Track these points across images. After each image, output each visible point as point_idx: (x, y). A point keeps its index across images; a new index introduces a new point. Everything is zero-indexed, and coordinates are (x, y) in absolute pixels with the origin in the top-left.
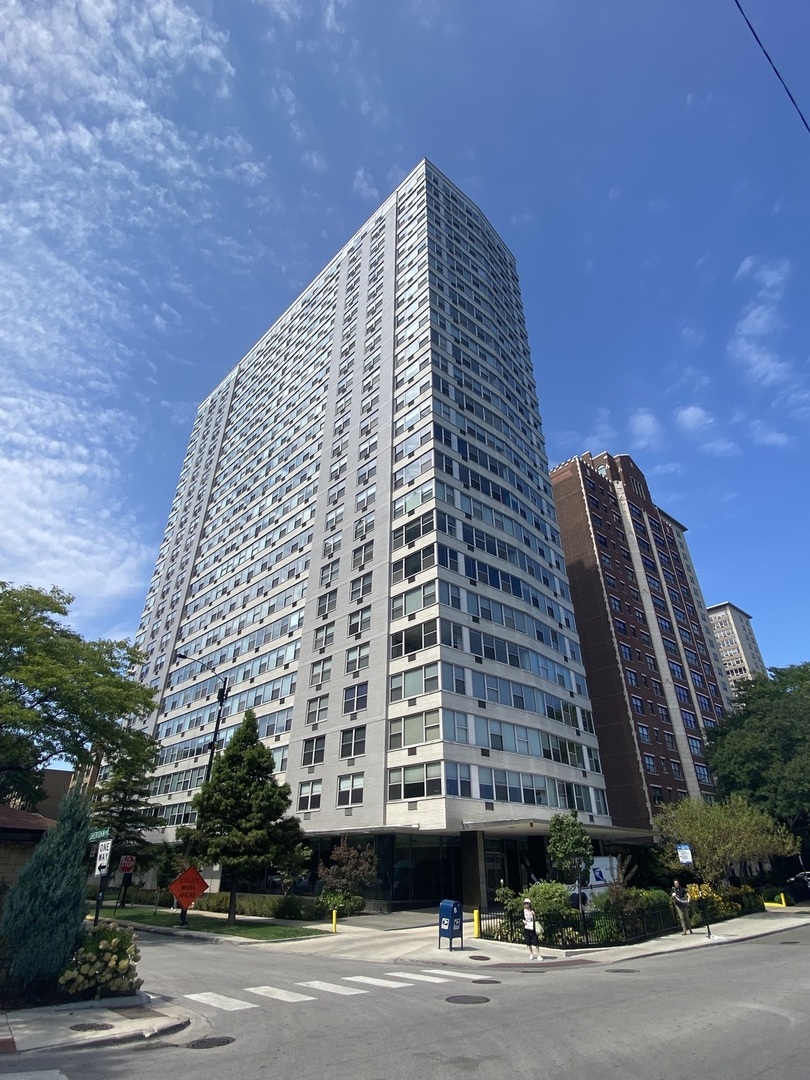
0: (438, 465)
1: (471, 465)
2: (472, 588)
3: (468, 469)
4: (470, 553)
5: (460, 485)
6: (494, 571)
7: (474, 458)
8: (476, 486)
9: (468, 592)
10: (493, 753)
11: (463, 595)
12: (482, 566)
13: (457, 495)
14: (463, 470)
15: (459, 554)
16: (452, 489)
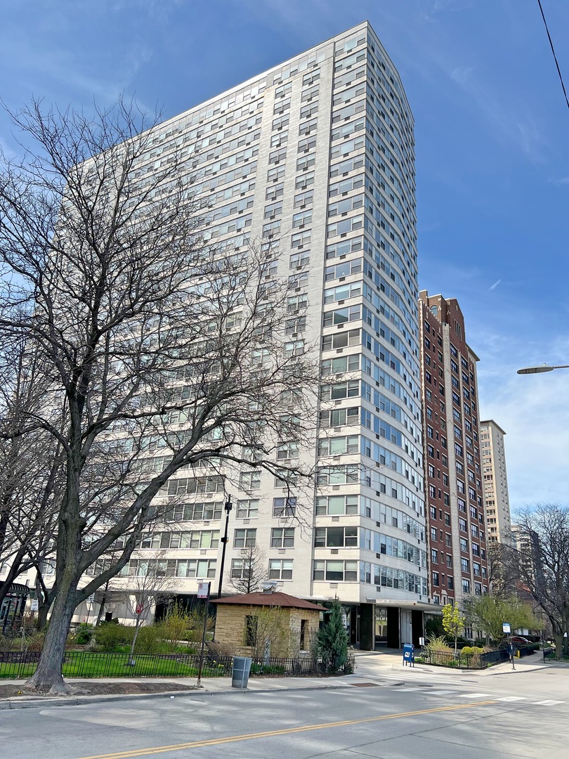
1: (380, 339)
2: (377, 441)
3: (379, 343)
4: (377, 414)
6: (389, 427)
7: (383, 334)
9: (375, 444)
10: (382, 555)
11: (372, 446)
12: (383, 423)
13: (372, 366)
15: (371, 415)
16: (370, 361)
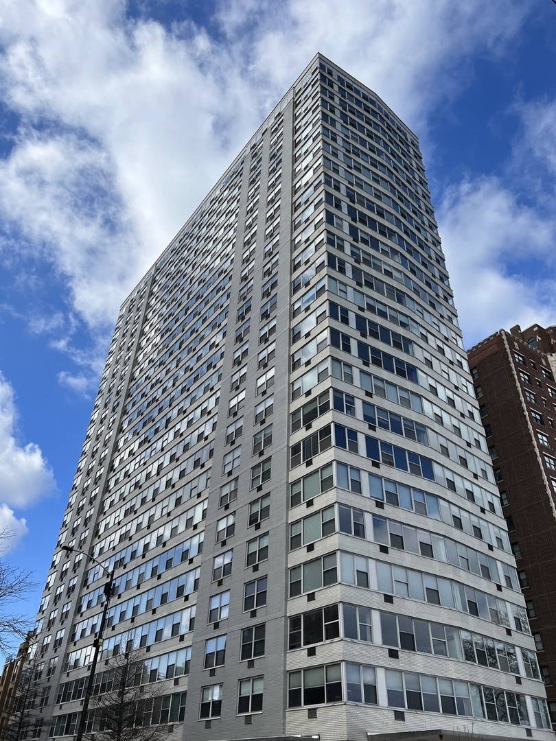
0: (335, 343)
1: (370, 341)
2: (374, 470)
3: (368, 345)
4: (371, 433)
5: (359, 363)
6: (400, 451)
7: (374, 335)
8: (377, 362)
9: (371, 474)
10: (403, 654)
11: (365, 478)
12: (386, 446)
13: (356, 372)
14: (363, 348)
15: (359, 434)
16: (350, 366)
